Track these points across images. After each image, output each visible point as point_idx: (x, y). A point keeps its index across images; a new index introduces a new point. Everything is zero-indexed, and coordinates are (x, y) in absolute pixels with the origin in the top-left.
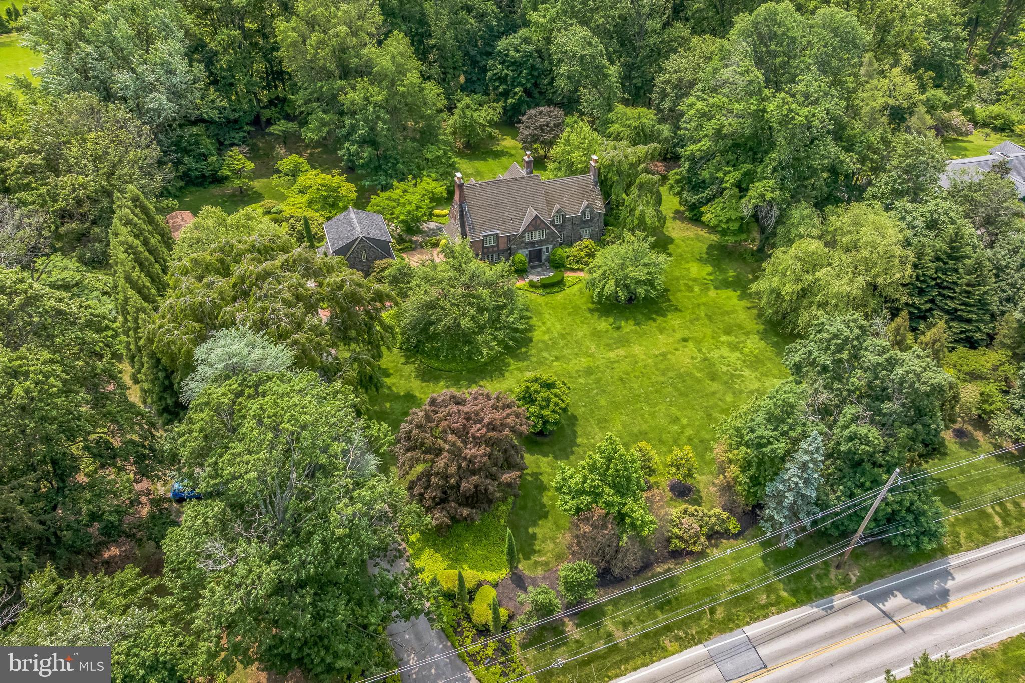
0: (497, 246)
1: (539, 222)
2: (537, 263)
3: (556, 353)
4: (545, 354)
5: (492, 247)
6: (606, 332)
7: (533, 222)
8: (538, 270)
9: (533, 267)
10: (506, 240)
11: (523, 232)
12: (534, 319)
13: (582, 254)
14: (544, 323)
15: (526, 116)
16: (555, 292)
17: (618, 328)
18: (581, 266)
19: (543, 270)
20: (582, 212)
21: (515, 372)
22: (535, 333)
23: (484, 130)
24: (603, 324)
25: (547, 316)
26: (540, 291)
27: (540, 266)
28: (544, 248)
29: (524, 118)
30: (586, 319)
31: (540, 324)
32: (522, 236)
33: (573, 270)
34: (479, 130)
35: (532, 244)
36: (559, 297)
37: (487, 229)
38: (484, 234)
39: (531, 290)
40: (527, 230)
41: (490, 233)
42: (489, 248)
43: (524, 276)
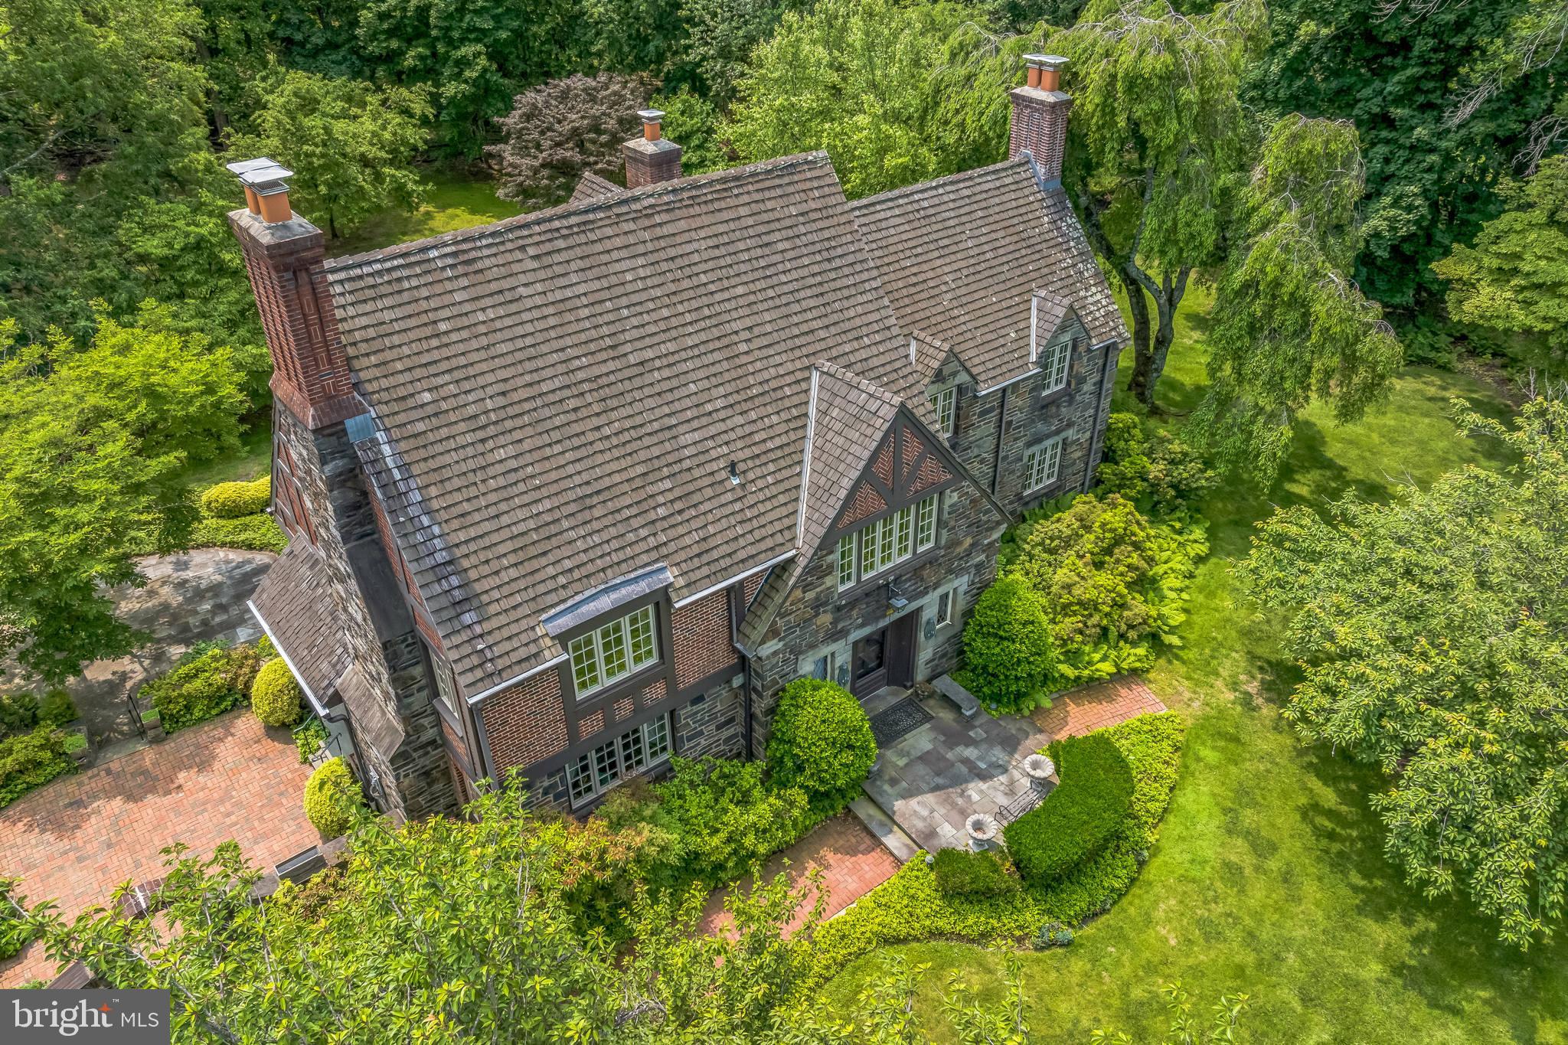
0: (665, 671)
1: (910, 447)
5: (634, 687)
7: (883, 461)
8: (921, 740)
10: (716, 618)
11: (830, 536)
15: (517, 113)
18: (1134, 655)
19: (958, 739)
20: (1039, 357)
23: (378, 178)
26: (1030, 919)
27: (913, 707)
28: (927, 605)
29: (512, 120)
32: (817, 570)
33: (1091, 688)
34: (362, 178)
35: (874, 598)
36: (1164, 923)
37: (581, 577)
38: (567, 622)
39: (974, 920)
40: (846, 520)
41: (605, 603)
42: (606, 701)
43: (865, 811)
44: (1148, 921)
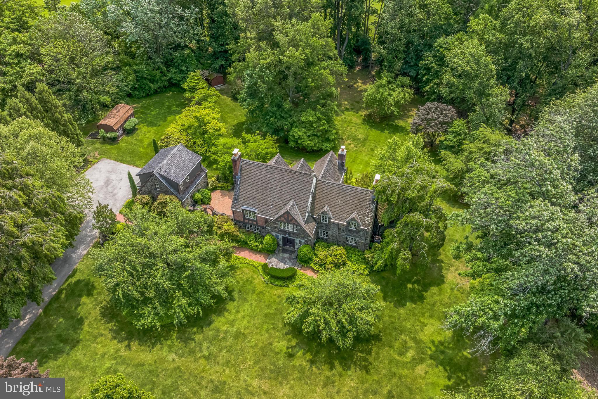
0: (256, 221)
1: (290, 218)
2: (291, 249)
3: (214, 350)
4: (205, 345)
5: (252, 220)
6: (277, 353)
7: (286, 216)
8: (286, 255)
9: (285, 251)
10: (262, 220)
11: (277, 220)
12: (235, 303)
13: (330, 259)
14: (237, 312)
16: (277, 285)
17: (291, 356)
18: (322, 270)
19: (290, 259)
20: (348, 223)
21: (166, 348)
22: (220, 319)
24: (281, 345)
25: (247, 306)
26: (267, 278)
27: (292, 252)
28: (297, 240)
30: (274, 328)
31: (234, 311)
32: (275, 222)
33: (314, 270)
35: (285, 232)
36: (277, 291)
37: (248, 205)
38: (244, 208)
39: (262, 272)
40: (279, 219)
41: (249, 209)
42: (249, 220)
43: (271, 256)
44: (277, 290)
